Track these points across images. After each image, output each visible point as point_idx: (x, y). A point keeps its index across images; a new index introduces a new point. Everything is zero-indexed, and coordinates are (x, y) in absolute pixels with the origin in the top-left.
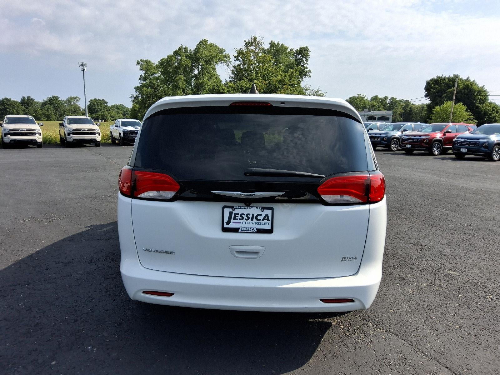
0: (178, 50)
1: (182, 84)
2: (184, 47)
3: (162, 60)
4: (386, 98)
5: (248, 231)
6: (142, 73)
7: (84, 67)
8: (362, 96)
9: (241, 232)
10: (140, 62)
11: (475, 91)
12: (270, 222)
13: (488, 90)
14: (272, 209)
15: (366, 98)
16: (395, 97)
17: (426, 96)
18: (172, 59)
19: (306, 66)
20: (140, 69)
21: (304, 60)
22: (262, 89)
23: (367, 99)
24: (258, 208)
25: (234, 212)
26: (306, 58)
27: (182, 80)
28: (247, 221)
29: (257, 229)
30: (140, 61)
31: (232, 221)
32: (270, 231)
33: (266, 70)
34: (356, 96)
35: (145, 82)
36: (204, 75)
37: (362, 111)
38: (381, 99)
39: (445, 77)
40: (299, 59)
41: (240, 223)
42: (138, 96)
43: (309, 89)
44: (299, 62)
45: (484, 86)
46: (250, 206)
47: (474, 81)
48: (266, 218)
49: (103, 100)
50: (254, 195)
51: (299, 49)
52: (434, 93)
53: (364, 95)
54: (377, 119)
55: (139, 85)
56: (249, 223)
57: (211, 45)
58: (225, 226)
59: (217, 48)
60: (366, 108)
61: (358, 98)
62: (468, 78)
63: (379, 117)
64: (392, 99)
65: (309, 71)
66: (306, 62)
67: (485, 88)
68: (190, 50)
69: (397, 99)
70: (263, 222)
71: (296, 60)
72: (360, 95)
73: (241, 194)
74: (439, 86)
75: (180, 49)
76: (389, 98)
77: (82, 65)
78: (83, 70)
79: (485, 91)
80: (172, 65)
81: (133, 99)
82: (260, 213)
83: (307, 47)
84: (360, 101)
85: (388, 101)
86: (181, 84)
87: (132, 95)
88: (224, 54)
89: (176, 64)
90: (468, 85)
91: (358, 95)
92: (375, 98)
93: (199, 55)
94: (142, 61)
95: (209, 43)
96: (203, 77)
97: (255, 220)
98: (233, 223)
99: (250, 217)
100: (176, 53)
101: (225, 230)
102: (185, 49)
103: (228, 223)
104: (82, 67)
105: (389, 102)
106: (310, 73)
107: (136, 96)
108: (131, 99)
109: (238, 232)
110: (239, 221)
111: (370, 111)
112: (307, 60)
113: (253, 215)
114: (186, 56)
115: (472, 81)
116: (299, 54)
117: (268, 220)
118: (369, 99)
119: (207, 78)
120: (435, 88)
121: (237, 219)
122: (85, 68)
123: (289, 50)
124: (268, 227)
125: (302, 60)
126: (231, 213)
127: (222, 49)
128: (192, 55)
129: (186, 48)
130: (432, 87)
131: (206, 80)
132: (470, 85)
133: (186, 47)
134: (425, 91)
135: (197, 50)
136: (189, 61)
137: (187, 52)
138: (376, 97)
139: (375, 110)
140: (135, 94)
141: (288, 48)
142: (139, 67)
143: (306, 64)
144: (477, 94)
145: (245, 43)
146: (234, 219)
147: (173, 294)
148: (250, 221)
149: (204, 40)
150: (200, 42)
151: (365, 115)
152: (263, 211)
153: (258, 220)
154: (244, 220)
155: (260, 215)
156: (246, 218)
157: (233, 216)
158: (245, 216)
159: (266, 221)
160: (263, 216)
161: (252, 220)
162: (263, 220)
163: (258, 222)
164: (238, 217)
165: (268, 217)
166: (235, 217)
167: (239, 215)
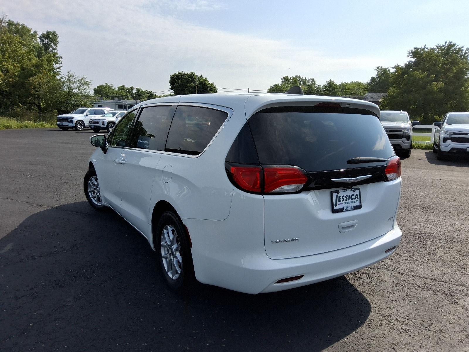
4: (132, 88)
5: (349, 210)
8: (109, 85)
9: (345, 211)
11: (208, 87)
12: (359, 200)
13: (216, 87)
14: (359, 189)
15: (113, 88)
16: (140, 88)
17: (171, 89)
19: (56, 51)
21: (53, 45)
22: (15, 72)
23: (115, 89)
25: (339, 195)
26: (53, 42)
28: (346, 202)
31: (338, 203)
32: (359, 207)
33: (15, 51)
34: (104, 85)
37: (111, 99)
38: (127, 89)
39: (185, 73)
40: (47, 43)
41: (342, 204)
43: (73, 76)
44: (47, 47)
45: (213, 83)
46: (352, 188)
47: (206, 78)
48: (356, 197)
50: (357, 179)
51: (45, 33)
52: (178, 87)
53: (111, 85)
54: (127, 108)
56: (347, 203)
58: (335, 208)
60: (115, 97)
61: (106, 87)
62: (201, 76)
63: (129, 105)
64: (138, 89)
65: (60, 57)
66: (55, 48)
67: (215, 85)
69: (142, 90)
70: (355, 200)
71: (44, 44)
72: (108, 84)
73: (350, 179)
74: (181, 81)
76: (135, 89)
79: (214, 87)
82: (353, 193)
83: (54, 32)
84: (109, 90)
85: (134, 92)
90: (203, 82)
91: (106, 84)
92: (122, 88)
97: (351, 200)
98: (339, 204)
99: (348, 197)
101: (334, 211)
103: (336, 205)
105: (136, 92)
106: (61, 59)
109: (343, 211)
110: (342, 202)
111: (120, 100)
112: (56, 45)
113: (349, 195)
115: (204, 78)
116: (47, 38)
117: (358, 198)
118: (117, 89)
120: (178, 83)
121: (341, 201)
123: (32, 32)
124: (358, 204)
125: (50, 45)
126: (337, 196)
130: (176, 82)
132: (204, 82)
134: (170, 84)
138: (123, 86)
139: (124, 99)
141: (31, 30)
143: (55, 49)
144: (209, 89)
146: (339, 201)
147: (304, 275)
148: (348, 201)
151: (116, 103)
152: (354, 192)
153: (352, 199)
154: (344, 201)
155: (353, 195)
156: (345, 199)
157: (338, 199)
158: (344, 198)
159: (356, 199)
160: (355, 195)
161: (349, 200)
162: (355, 199)
163: (352, 201)
164: (341, 199)
165: (357, 196)
166: (339, 199)
167: (341, 198)
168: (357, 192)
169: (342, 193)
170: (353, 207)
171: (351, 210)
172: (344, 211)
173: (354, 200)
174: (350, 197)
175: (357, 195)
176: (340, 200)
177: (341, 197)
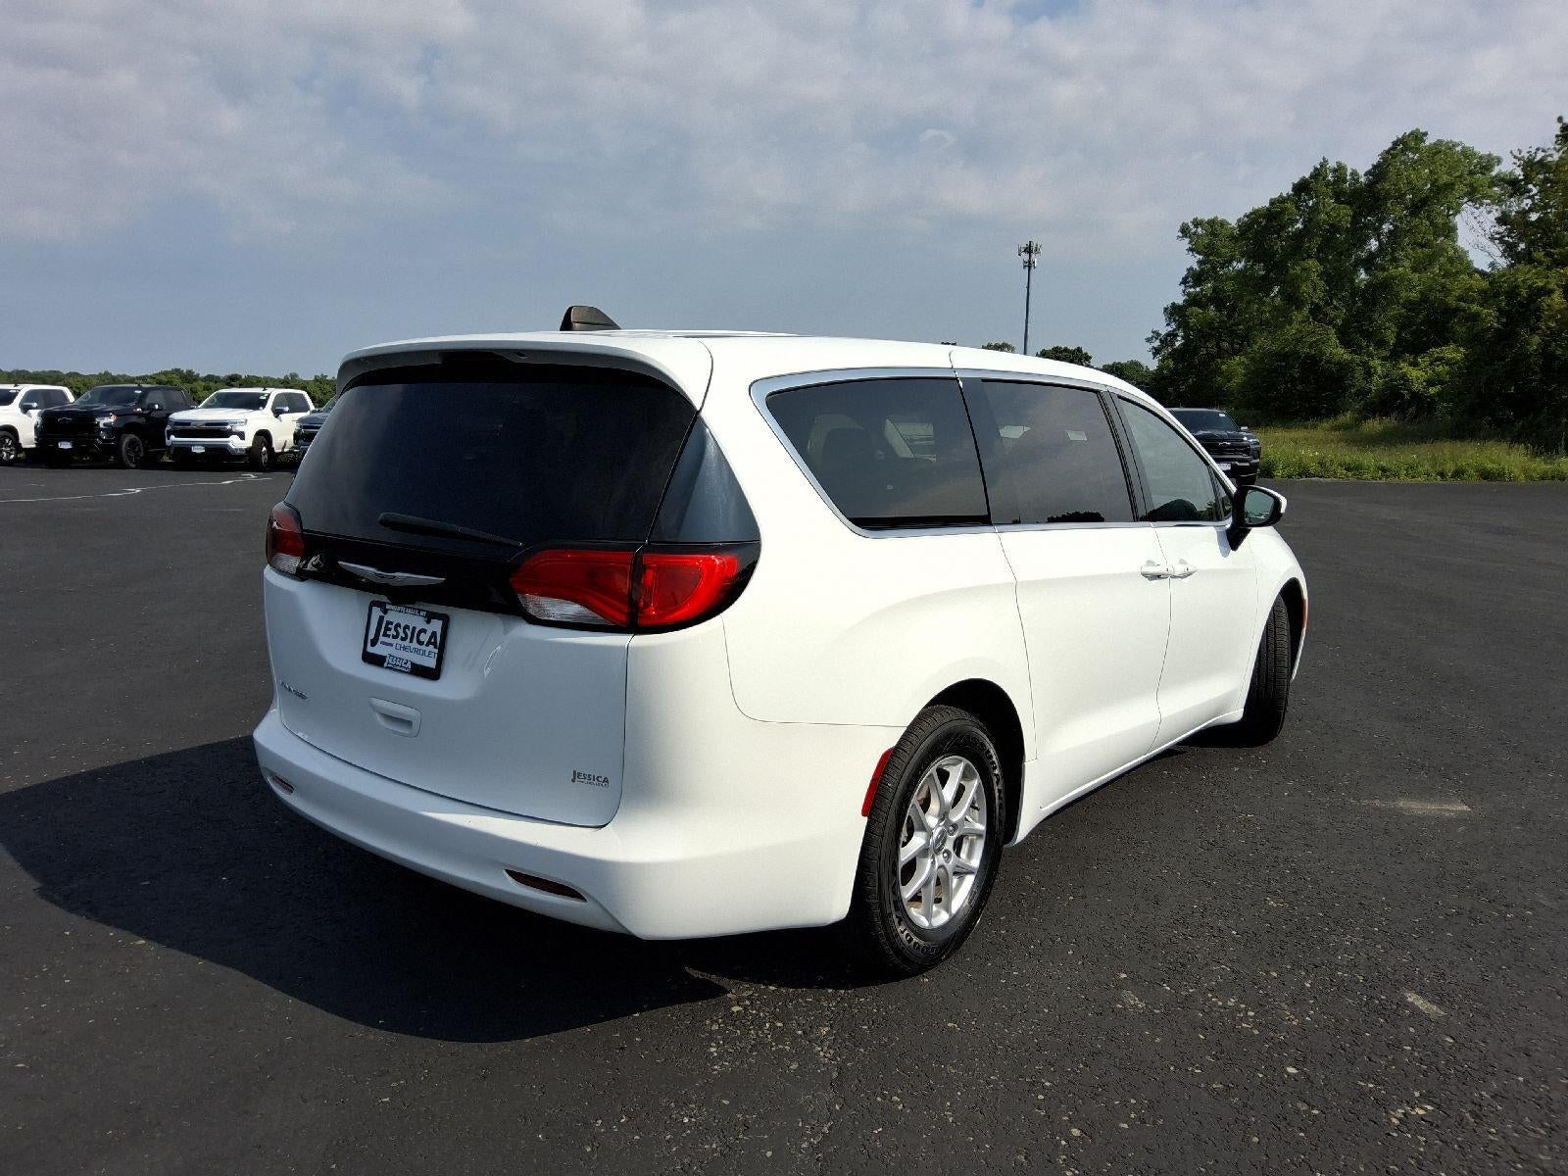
0: (1312, 176)
1: (1311, 291)
2: (1332, 164)
3: (1251, 214)
5: (398, 668)
6: (1193, 261)
7: (1033, 255)
9: (387, 667)
10: (1192, 227)
12: (437, 650)
14: (446, 620)
18: (1286, 209)
20: (1190, 250)
24: (422, 614)
25: (386, 618)
27: (1314, 276)
28: (402, 643)
29: (412, 664)
30: (1190, 224)
31: (382, 638)
32: (433, 674)
35: (1198, 289)
36: (1400, 254)
41: (391, 645)
42: (1172, 335)
48: (433, 640)
49: (1079, 350)
50: (394, 577)
55: (1180, 300)
56: (405, 648)
57: (1441, 150)
58: (370, 649)
59: (1468, 154)
68: (1354, 173)
70: (427, 649)
73: (375, 573)
75: (1318, 174)
77: (1029, 250)
78: (1029, 265)
80: (1283, 227)
81: (1157, 343)
82: (425, 626)
86: (1305, 288)
87: (1153, 332)
88: (1494, 174)
89: (1299, 225)
93: (1387, 186)
94: (1197, 223)
95: (1429, 141)
96: (1394, 260)
97: (415, 644)
98: (382, 643)
99: (409, 632)
100: (1301, 188)
101: (366, 658)
102: (1335, 171)
103: (374, 643)
104: (1025, 257)
107: (1168, 335)
108: (1149, 346)
109: (383, 666)
110: (390, 640)
113: (414, 628)
114: (1338, 196)
117: (435, 646)
119: (1407, 263)
121: (388, 636)
122: (1035, 258)
124: (431, 663)
126: (381, 619)
127: (1490, 155)
128: (1361, 189)
129: (1340, 169)
131: (1404, 268)
133: (1339, 164)
135: (1378, 172)
136: (1345, 213)
137: (1345, 181)
140: (1164, 330)
142: (1186, 243)
145: (1560, 125)
146: (385, 635)
147: (293, 789)
148: (407, 642)
149: (1412, 133)
150: (1396, 144)
152: (428, 622)
153: (420, 643)
154: (398, 640)
155: (424, 631)
156: (402, 634)
157: (384, 628)
158: (401, 631)
159: (431, 646)
160: (429, 634)
161: (411, 641)
162: (427, 645)
163: (419, 647)
164: (390, 630)
165: (435, 639)
166: (387, 629)
167: (392, 627)
168: (436, 626)
169: (396, 616)
170: (409, 665)
171: (400, 671)
172: (385, 665)
173: (424, 647)
174: (414, 635)
175: (434, 634)
176: (388, 633)
177: (392, 623)
